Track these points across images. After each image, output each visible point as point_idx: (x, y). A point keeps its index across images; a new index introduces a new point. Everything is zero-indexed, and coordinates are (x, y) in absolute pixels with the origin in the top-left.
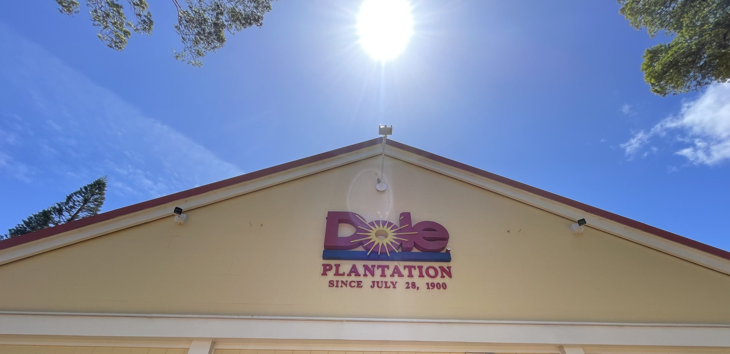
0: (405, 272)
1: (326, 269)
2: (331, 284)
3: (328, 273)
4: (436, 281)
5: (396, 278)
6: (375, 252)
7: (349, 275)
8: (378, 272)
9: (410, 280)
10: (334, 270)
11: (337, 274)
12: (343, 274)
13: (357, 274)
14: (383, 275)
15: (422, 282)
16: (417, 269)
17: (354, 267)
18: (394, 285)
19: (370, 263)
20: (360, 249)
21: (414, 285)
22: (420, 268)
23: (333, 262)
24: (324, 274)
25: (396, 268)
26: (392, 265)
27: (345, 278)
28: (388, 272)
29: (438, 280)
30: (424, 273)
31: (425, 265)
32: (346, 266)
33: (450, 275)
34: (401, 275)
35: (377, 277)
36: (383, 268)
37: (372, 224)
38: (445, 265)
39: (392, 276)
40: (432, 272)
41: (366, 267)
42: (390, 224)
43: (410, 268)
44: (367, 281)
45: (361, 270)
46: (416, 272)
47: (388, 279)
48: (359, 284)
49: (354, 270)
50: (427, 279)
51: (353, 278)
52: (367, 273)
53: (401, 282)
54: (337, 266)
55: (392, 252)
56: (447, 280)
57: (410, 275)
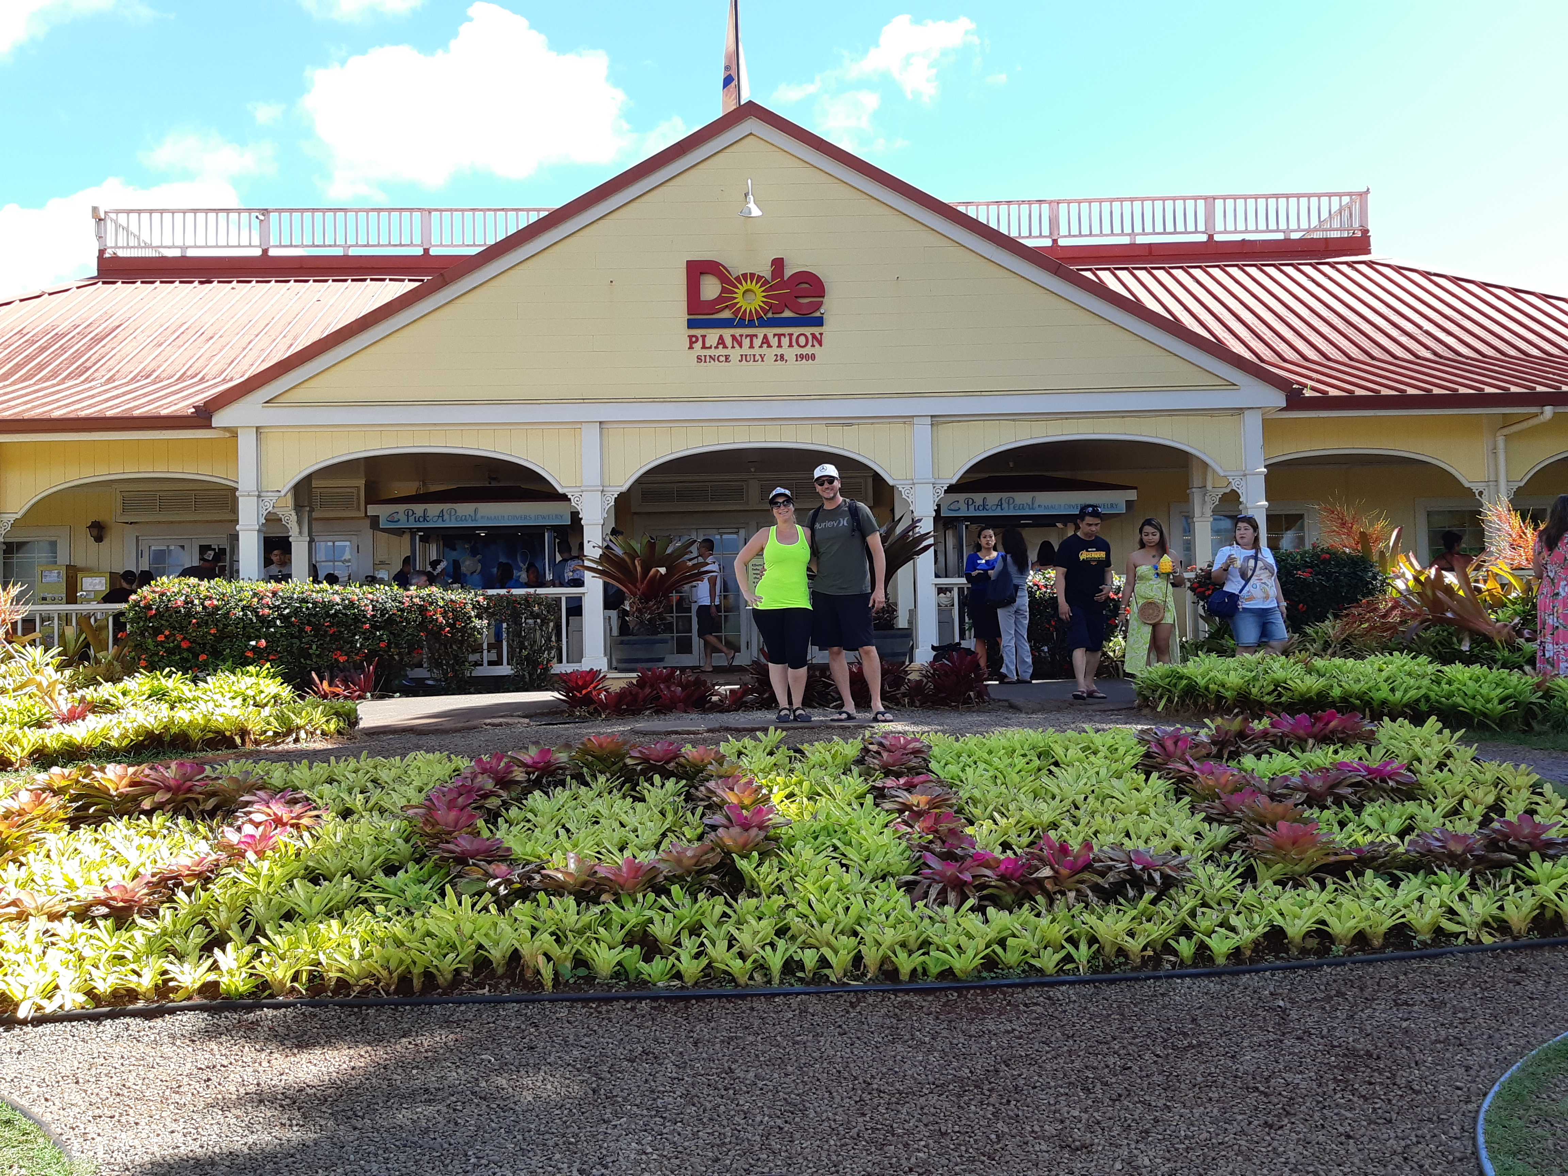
0: (774, 342)
1: (693, 340)
2: (699, 358)
3: (694, 345)
4: (804, 351)
5: (765, 350)
6: (742, 319)
7: (716, 347)
8: (746, 342)
9: (779, 351)
10: (700, 343)
11: (704, 347)
12: (710, 347)
13: (725, 347)
14: (751, 347)
15: (790, 353)
16: (787, 338)
17: (721, 337)
18: (763, 357)
19: (738, 332)
20: (726, 314)
21: (782, 357)
22: (791, 335)
23: (698, 332)
24: (691, 348)
25: (765, 337)
26: (761, 332)
27: (713, 352)
28: (757, 342)
29: (808, 350)
30: (794, 343)
31: (796, 331)
32: (712, 337)
33: (821, 344)
34: (769, 346)
35: (745, 350)
36: (752, 337)
38: (816, 330)
39: (761, 347)
40: (802, 341)
41: (734, 337)
43: (779, 335)
44: (735, 353)
45: (728, 341)
46: (785, 341)
47: (757, 351)
48: (727, 358)
49: (721, 341)
50: (797, 350)
51: (721, 351)
52: (736, 345)
53: (770, 353)
54: (704, 337)
55: (760, 318)
56: (817, 350)
57: (780, 346)
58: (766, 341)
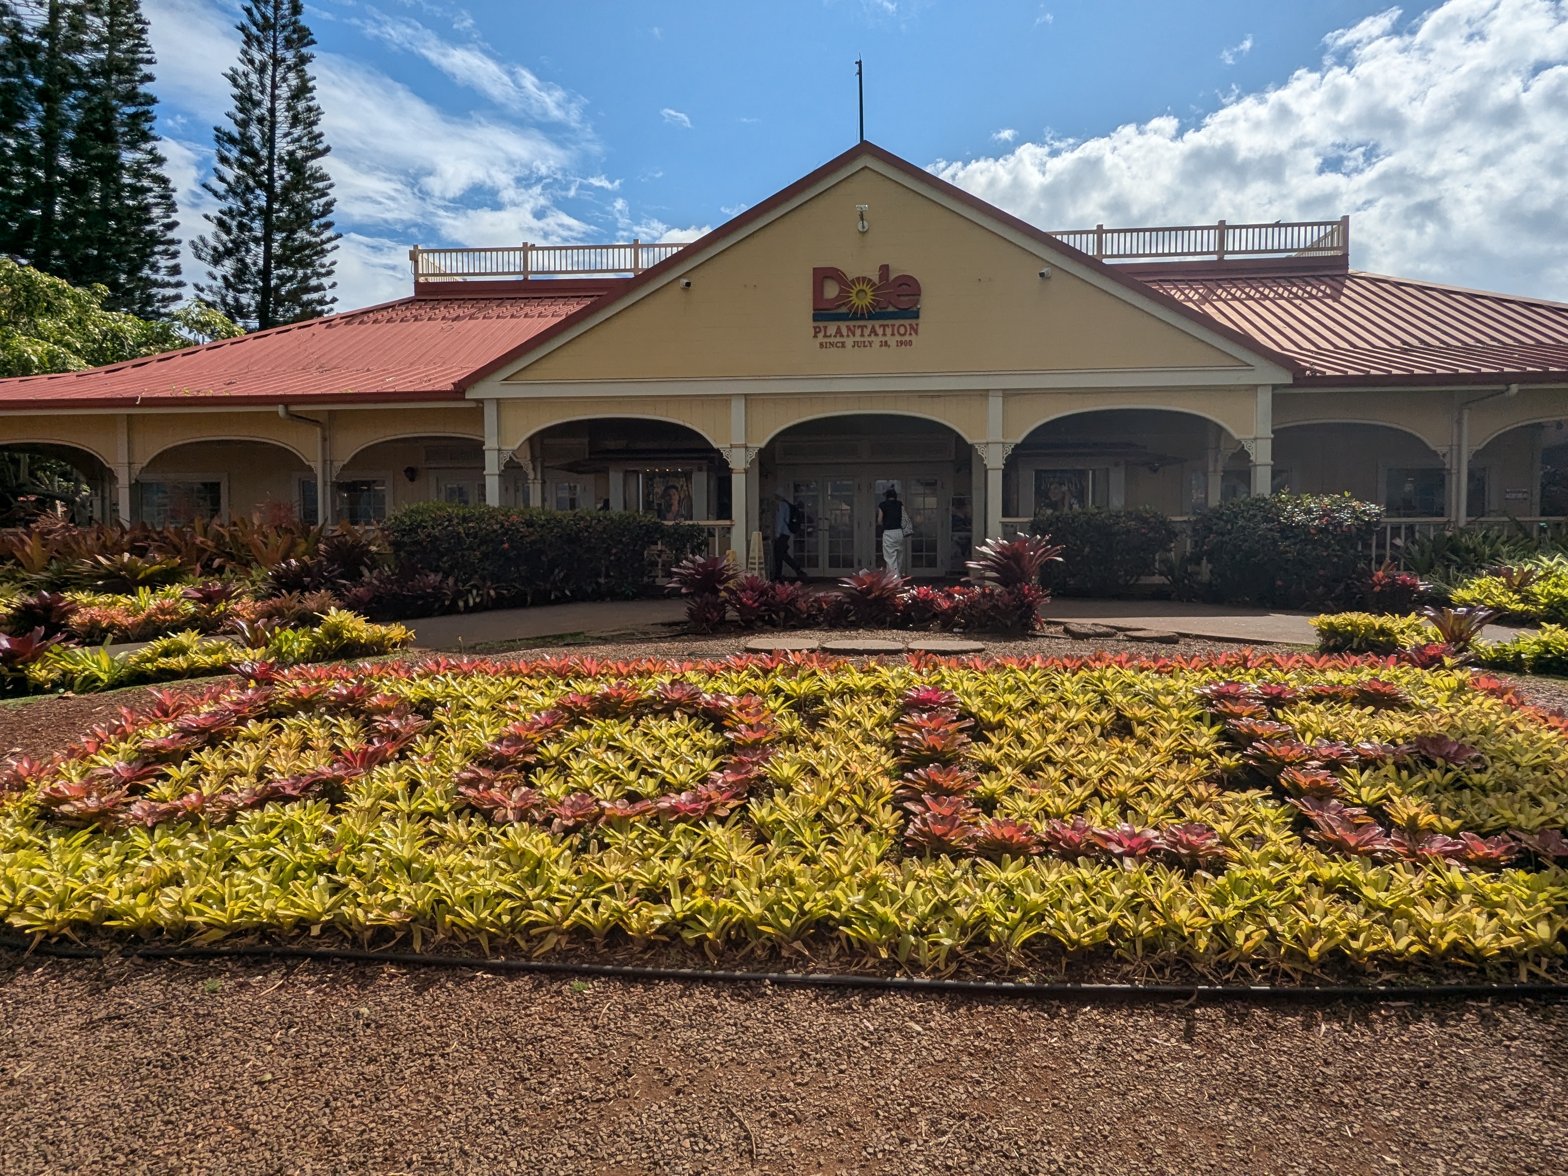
0: (880, 331)
1: (817, 331)
2: (821, 344)
3: (818, 335)
4: (904, 339)
5: (873, 338)
6: (855, 313)
7: (835, 336)
8: (858, 332)
9: (883, 339)
10: (822, 333)
11: (825, 336)
12: (830, 336)
13: (842, 336)
14: (862, 335)
15: (892, 341)
16: (890, 328)
17: (839, 328)
18: (870, 343)
19: (851, 324)
20: (844, 310)
21: (886, 343)
22: (893, 326)
23: (821, 324)
24: (815, 336)
25: (873, 327)
26: (869, 324)
27: (832, 340)
28: (867, 332)
29: (907, 338)
30: (896, 332)
31: (897, 323)
32: (832, 328)
33: (916, 333)
34: (876, 335)
35: (857, 338)
36: (862, 327)
37: (853, 281)
38: (913, 322)
39: (870, 335)
40: (902, 330)
41: (848, 328)
42: (870, 280)
43: (884, 326)
44: (849, 342)
45: (844, 331)
46: (889, 331)
47: (866, 339)
48: (843, 345)
49: (839, 332)
50: (899, 338)
51: (838, 339)
52: (850, 334)
53: (876, 340)
54: (825, 328)
55: (869, 312)
56: (913, 338)
57: (884, 334)
58: (874, 332)
